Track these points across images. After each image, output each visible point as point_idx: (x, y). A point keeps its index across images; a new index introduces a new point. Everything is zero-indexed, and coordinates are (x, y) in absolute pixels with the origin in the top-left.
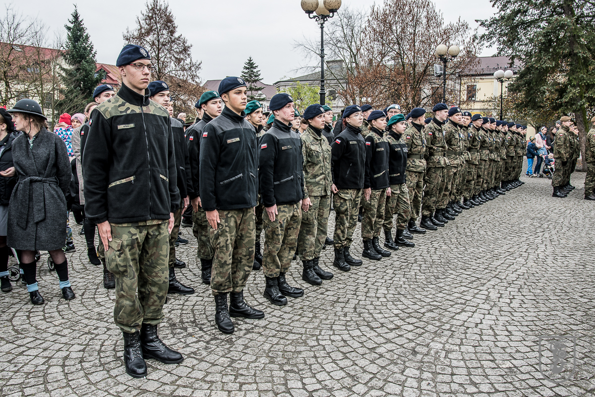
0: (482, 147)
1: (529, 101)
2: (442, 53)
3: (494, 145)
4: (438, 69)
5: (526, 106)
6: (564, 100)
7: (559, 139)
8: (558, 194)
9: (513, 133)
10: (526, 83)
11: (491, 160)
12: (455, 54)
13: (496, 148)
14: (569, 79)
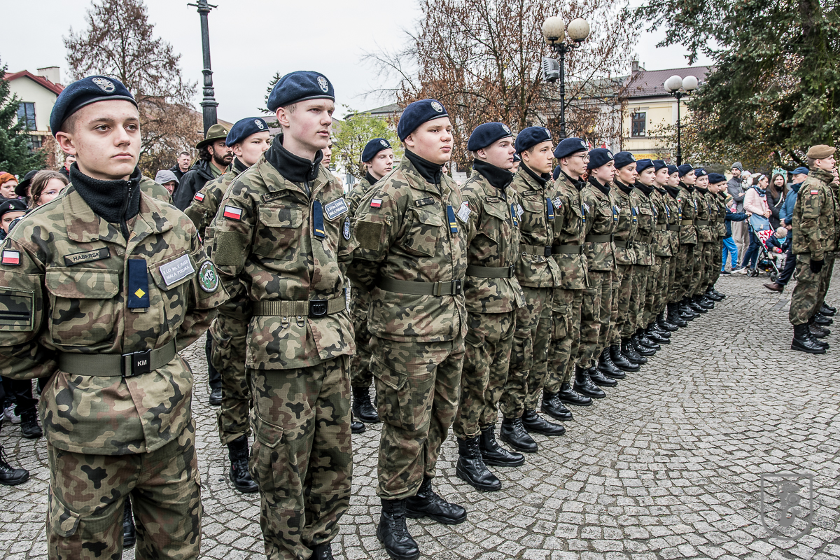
0: (592, 235)
1: (727, 128)
2: (554, 34)
3: (636, 227)
4: (550, 66)
5: (721, 137)
6: (795, 120)
7: (809, 202)
8: (808, 343)
9: (690, 189)
10: (721, 93)
11: (625, 267)
12: (581, 36)
13: (642, 231)
14: (802, 79)
